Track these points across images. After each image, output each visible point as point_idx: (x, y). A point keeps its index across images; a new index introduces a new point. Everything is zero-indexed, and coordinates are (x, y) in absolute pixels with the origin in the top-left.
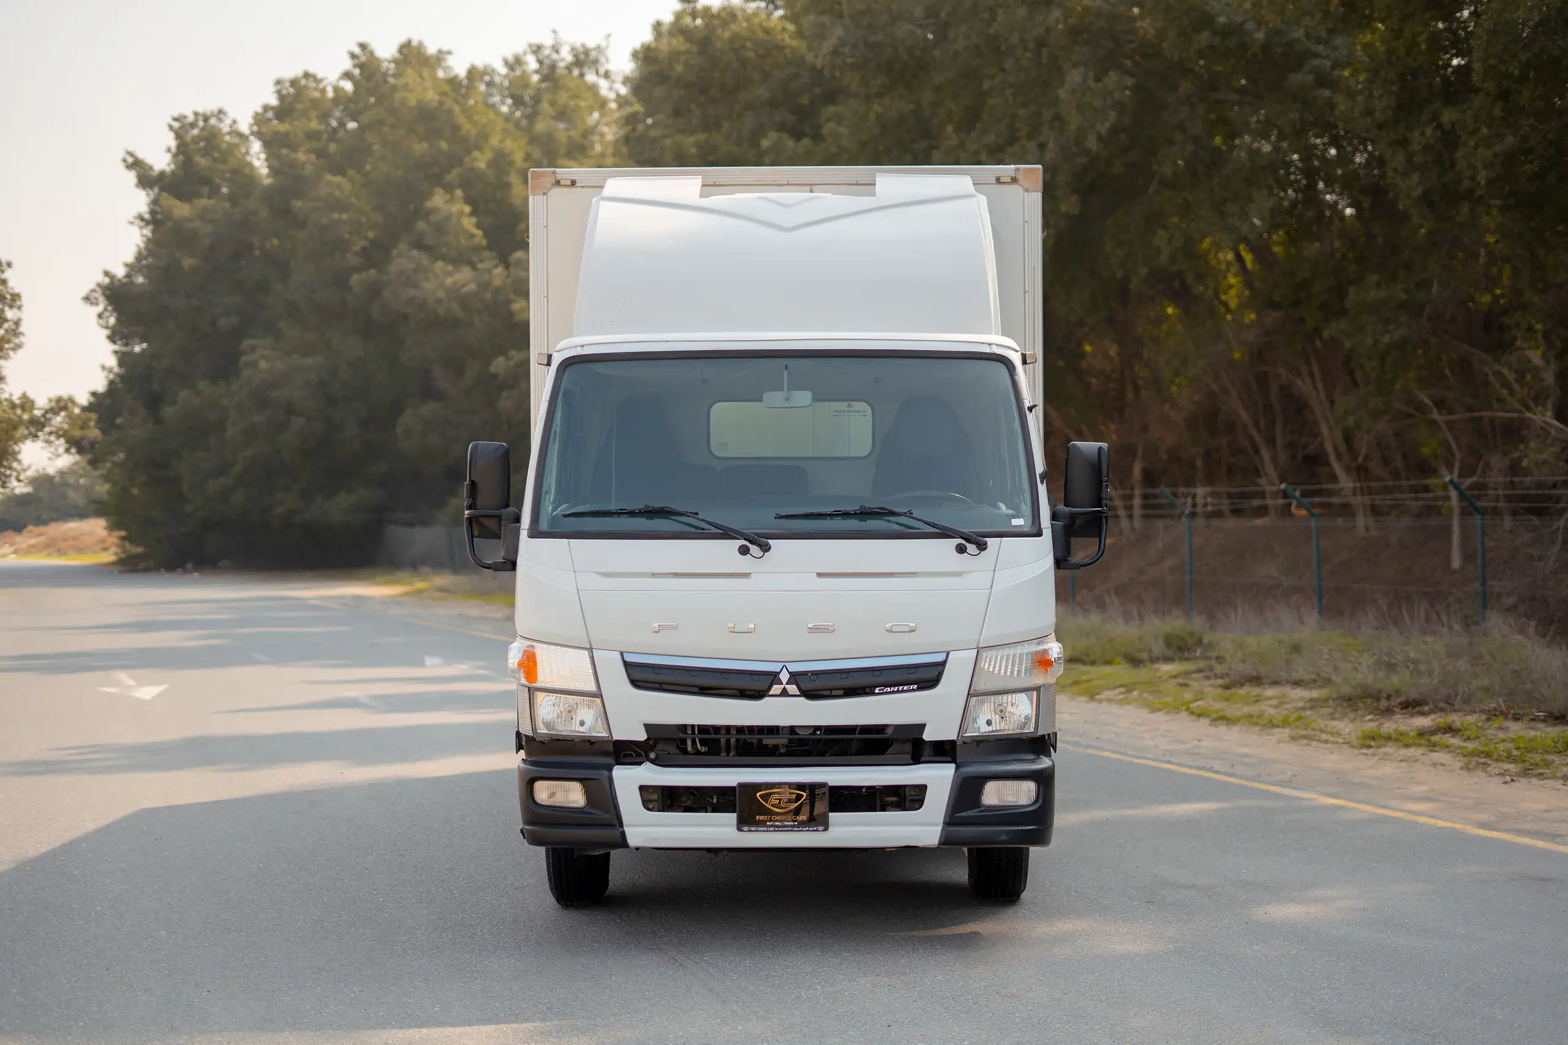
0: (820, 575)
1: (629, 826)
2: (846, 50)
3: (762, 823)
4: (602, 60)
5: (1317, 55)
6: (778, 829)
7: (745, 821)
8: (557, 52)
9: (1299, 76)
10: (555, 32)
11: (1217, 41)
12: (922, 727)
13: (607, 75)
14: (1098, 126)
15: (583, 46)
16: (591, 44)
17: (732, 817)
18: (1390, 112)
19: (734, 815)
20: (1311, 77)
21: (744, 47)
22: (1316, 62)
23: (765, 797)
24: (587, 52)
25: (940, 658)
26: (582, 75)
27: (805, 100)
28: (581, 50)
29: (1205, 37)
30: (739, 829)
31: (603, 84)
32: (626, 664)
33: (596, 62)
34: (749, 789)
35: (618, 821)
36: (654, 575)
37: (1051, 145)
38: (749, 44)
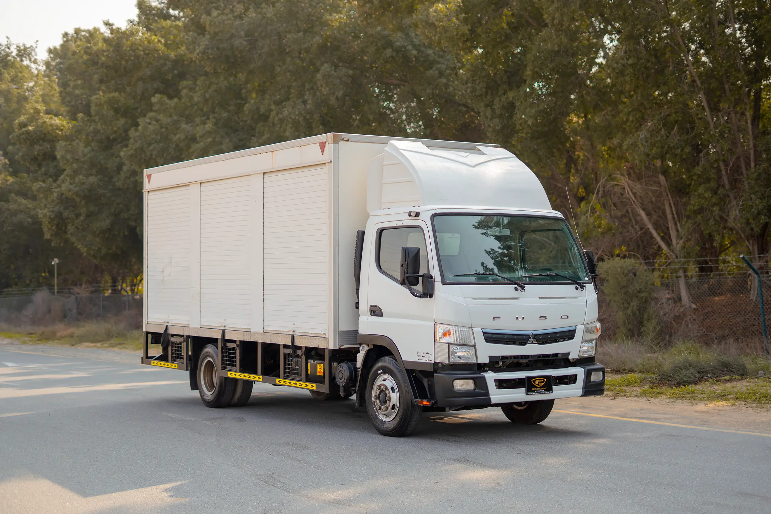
0: (540, 298)
1: (492, 395)
2: (210, 51)
3: (534, 391)
4: (33, 54)
5: (439, 63)
6: (539, 393)
7: (529, 391)
8: (9, 48)
9: (431, 72)
10: (8, 38)
11: (394, 54)
12: (568, 354)
13: (35, 62)
14: (336, 93)
15: (24, 45)
16: (28, 46)
17: (524, 390)
18: (484, 90)
19: (524, 389)
20: (437, 72)
21: (138, 49)
22: (439, 66)
23: (534, 381)
24: (25, 49)
25: (574, 328)
26: (22, 60)
27: (170, 77)
28: (22, 48)
29: (389, 52)
30: (527, 394)
31: (33, 66)
32: (484, 333)
33: (29, 55)
34: (529, 378)
35: (487, 394)
36: (490, 299)
37: (310, 101)
38: (140, 48)
